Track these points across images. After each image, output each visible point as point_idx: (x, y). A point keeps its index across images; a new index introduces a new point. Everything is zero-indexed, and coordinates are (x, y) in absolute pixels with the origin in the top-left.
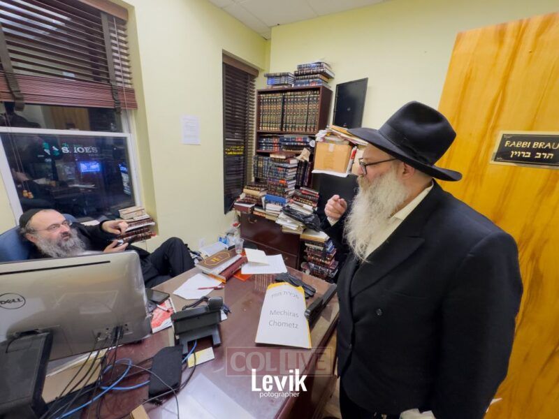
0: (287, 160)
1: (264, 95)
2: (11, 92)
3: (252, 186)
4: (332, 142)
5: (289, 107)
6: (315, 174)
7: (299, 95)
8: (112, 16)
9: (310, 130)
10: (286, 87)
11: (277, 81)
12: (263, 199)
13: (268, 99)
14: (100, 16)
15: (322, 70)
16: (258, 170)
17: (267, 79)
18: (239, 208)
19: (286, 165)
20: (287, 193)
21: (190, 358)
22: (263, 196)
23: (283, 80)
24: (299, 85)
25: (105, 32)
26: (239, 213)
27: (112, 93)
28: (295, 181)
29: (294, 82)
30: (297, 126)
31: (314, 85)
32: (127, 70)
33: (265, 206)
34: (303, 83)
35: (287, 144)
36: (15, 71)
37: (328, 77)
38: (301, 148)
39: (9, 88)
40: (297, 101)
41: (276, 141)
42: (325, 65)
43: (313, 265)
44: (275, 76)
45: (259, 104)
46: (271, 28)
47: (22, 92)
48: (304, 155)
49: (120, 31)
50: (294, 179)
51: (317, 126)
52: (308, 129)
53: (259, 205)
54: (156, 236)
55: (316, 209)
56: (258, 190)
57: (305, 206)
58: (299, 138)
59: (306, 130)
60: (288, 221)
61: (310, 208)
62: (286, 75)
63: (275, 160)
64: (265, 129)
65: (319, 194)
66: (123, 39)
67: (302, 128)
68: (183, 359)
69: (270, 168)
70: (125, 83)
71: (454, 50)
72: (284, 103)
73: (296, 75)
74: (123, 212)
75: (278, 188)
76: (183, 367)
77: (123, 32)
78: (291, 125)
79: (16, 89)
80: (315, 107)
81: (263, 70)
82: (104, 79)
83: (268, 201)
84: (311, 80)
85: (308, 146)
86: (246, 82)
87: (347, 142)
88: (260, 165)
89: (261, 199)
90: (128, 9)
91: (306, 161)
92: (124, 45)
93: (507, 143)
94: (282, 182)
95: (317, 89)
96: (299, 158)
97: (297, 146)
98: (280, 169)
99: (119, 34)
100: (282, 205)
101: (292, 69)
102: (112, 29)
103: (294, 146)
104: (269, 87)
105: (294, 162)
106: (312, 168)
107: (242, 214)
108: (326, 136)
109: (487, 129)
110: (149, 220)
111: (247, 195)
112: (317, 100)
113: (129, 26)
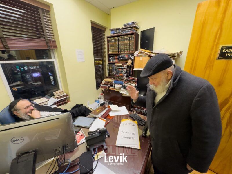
0: (122, 66)
1: (110, 38)
2: (4, 46)
3: (108, 78)
4: (142, 56)
5: (121, 42)
6: (135, 70)
7: (125, 37)
8: (44, 9)
9: (131, 52)
10: (119, 34)
11: (115, 32)
12: (113, 83)
13: (112, 40)
14: (38, 10)
15: (134, 25)
16: (109, 70)
17: (110, 31)
18: (102, 87)
19: (122, 68)
20: (123, 79)
21: (95, 156)
22: (113, 81)
23: (118, 31)
24: (125, 33)
25: (41, 16)
26: (103, 89)
27: (46, 43)
28: (126, 74)
29: (123, 32)
30: (125, 50)
31: (131, 32)
32: (52, 32)
33: (114, 85)
34: (126, 32)
35: (121, 58)
36: (5, 36)
37: (137, 28)
38: (128, 59)
39: (3, 44)
40: (124, 40)
41: (116, 57)
42: (135, 23)
43: (137, 109)
44: (114, 30)
45: (108, 42)
46: (110, 9)
47: (8, 45)
48: (129, 62)
49: (47, 16)
50: (126, 73)
51: (134, 50)
52: (130, 51)
53: (112, 85)
54: (70, 102)
55: (136, 85)
56: (111, 79)
57: (131, 84)
58: (127, 56)
59: (129, 52)
60: (125, 91)
61: (134, 85)
62: (119, 29)
63: (117, 66)
64: (111, 53)
65: (137, 79)
66: (49, 19)
67: (127, 51)
68: (93, 157)
69: (115, 69)
70: (52, 38)
71: (197, 12)
72: (119, 41)
73: (123, 29)
74: (55, 93)
75: (120, 78)
76: (93, 160)
77: (48, 16)
78: (122, 50)
79: (6, 44)
80: (132, 41)
81: (108, 28)
82: (42, 37)
83: (115, 84)
84: (130, 30)
85: (130, 59)
86: (101, 34)
87: (148, 56)
88: (111, 68)
89: (112, 83)
90: (50, 6)
91: (130, 65)
92: (49, 21)
93: (224, 51)
94: (121, 75)
95: (133, 34)
96: (127, 64)
97: (126, 59)
98: (120, 69)
99: (47, 17)
100: (122, 85)
101: (121, 26)
102: (44, 15)
103: (124, 59)
104: (112, 35)
105: (125, 66)
106: (133, 68)
107: (104, 90)
108: (139, 54)
109: (214, 45)
110: (66, 95)
111: (106, 82)
112: (133, 39)
113: (51, 13)
